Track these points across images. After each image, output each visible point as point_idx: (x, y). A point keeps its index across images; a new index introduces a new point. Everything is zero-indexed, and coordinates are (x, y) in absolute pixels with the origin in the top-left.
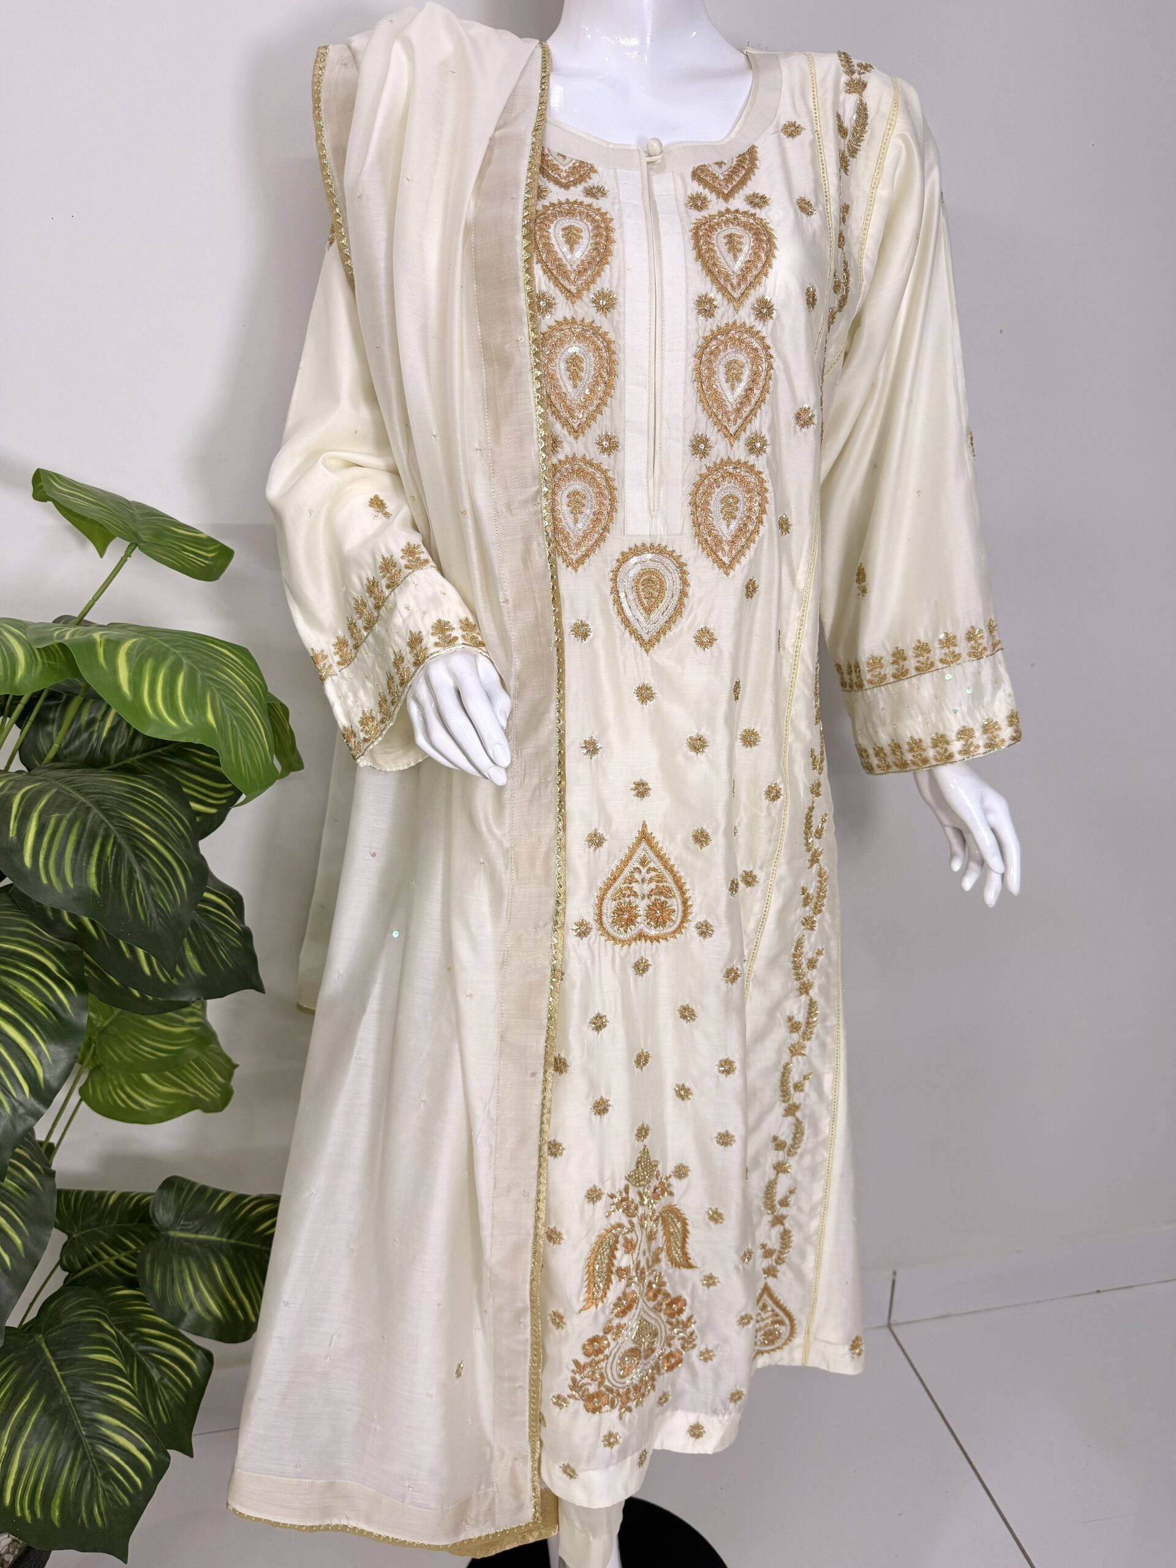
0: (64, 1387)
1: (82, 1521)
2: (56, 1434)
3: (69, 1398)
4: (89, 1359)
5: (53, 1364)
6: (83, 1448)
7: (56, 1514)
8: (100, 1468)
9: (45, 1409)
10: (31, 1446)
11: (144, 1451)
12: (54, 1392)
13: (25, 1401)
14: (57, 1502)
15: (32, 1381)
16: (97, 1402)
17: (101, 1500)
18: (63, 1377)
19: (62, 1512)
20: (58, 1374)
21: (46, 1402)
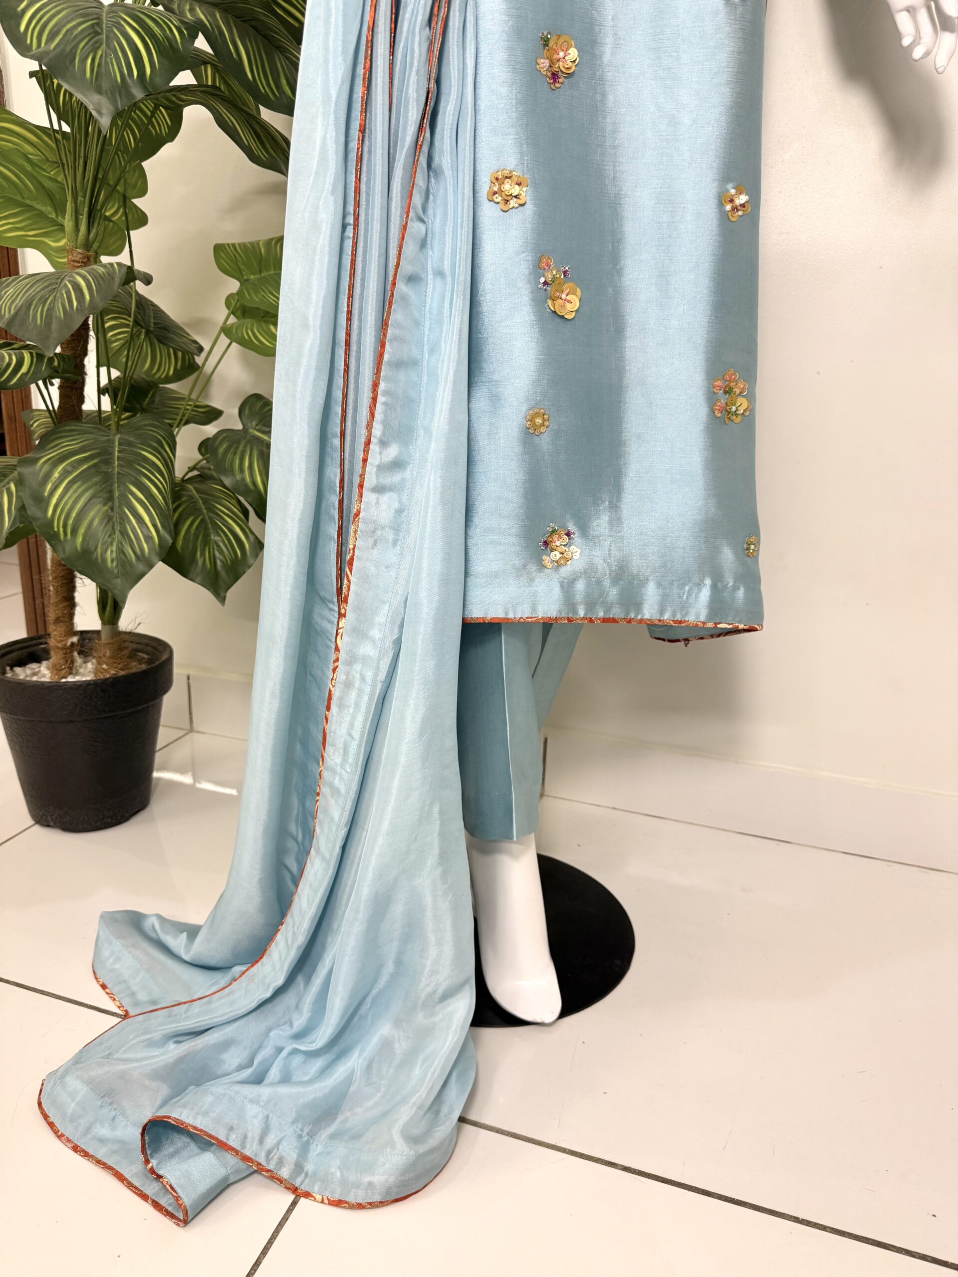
0: (116, 462)
1: (97, 554)
2: (96, 484)
3: (117, 470)
4: (141, 454)
5: (117, 449)
6: (113, 503)
7: (79, 539)
8: (120, 523)
9: (95, 465)
10: (75, 483)
11: (155, 526)
12: (108, 462)
13: (84, 455)
14: (82, 531)
15: (96, 449)
16: (133, 479)
17: (114, 548)
18: (119, 458)
19: (83, 540)
20: (116, 454)
21: (100, 462)
